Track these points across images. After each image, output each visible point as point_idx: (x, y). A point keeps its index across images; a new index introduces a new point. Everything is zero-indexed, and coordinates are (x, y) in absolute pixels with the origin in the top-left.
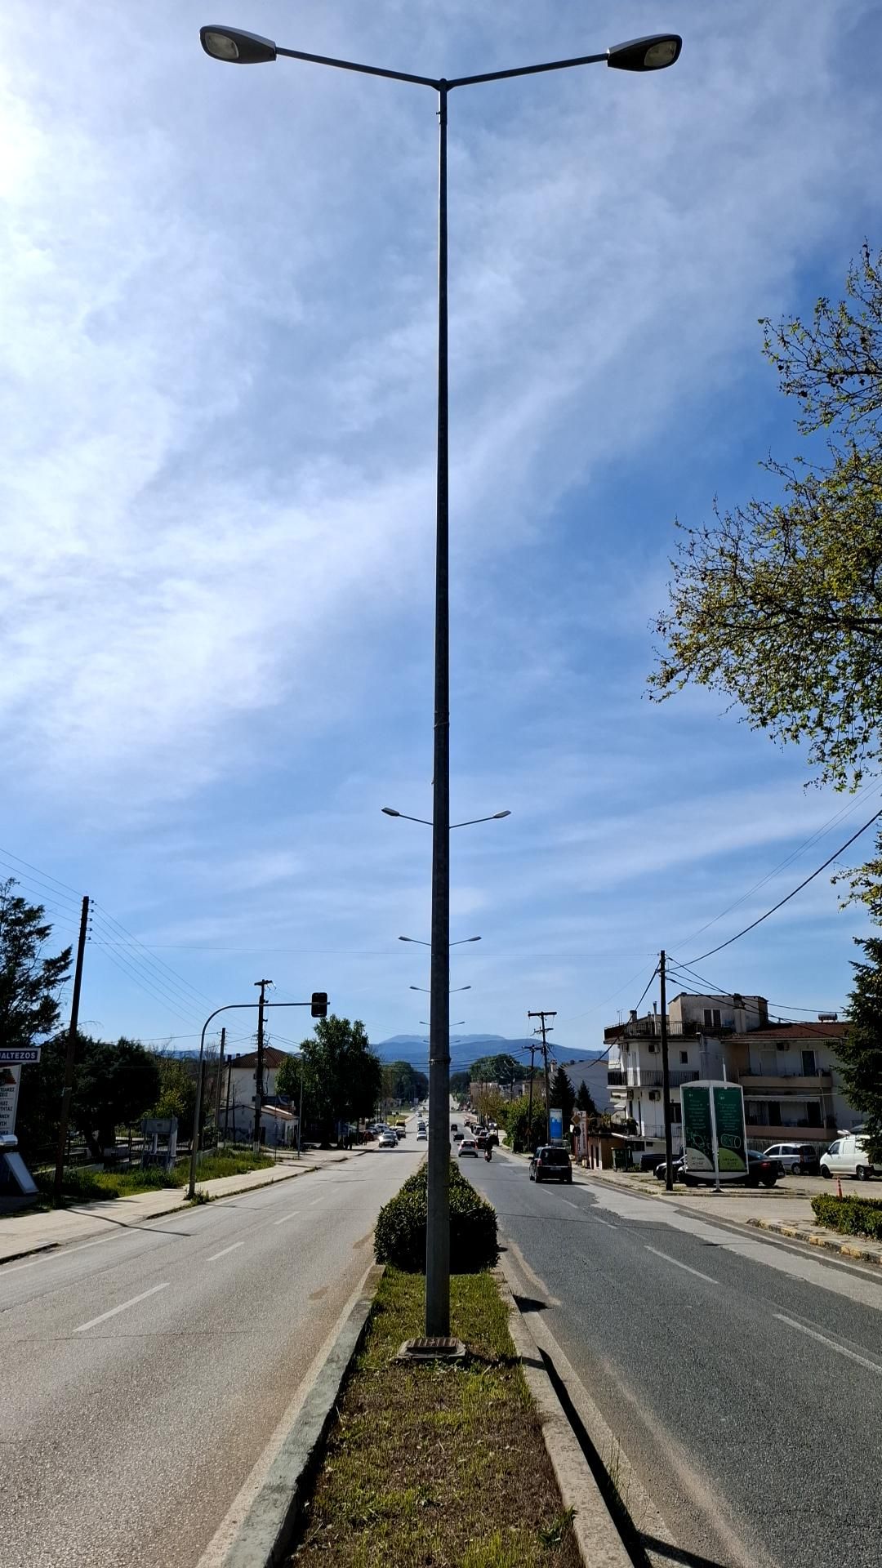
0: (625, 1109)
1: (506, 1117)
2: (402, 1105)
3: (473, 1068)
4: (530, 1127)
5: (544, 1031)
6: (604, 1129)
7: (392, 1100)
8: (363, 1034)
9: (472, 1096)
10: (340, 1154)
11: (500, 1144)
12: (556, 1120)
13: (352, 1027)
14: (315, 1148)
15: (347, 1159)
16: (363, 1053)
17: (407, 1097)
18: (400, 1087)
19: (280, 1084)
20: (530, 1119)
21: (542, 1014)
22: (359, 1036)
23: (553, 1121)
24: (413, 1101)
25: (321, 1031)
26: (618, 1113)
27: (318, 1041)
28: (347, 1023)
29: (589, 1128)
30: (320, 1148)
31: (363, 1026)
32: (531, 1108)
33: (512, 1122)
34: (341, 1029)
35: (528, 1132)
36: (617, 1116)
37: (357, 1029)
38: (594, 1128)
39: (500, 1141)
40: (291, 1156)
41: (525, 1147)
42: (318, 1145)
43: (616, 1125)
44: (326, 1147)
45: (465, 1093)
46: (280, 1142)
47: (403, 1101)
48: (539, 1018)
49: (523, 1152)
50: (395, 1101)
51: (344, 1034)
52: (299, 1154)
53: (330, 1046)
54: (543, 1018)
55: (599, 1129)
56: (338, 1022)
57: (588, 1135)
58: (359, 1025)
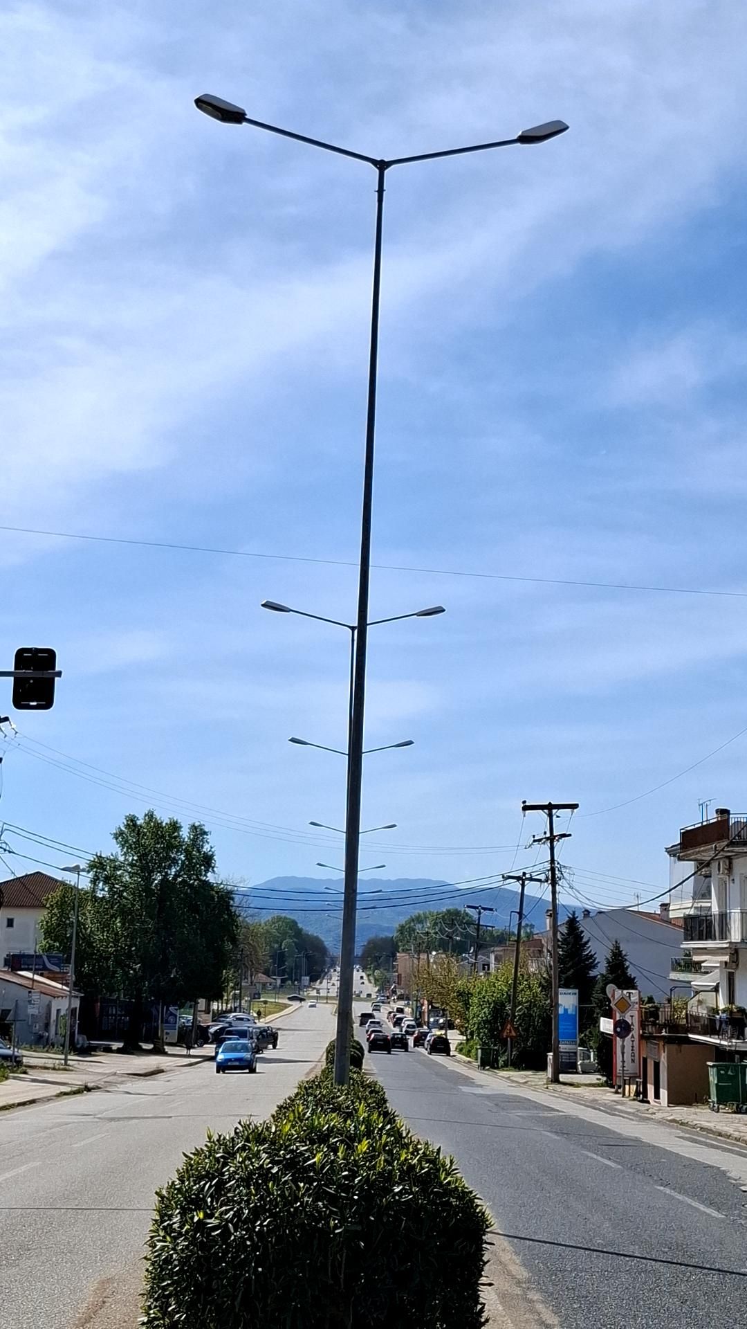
0: (716, 989)
1: (467, 1005)
2: (281, 986)
3: (402, 929)
4: (512, 1021)
5: (551, 839)
6: (673, 1026)
7: (262, 978)
8: (206, 848)
9: (399, 976)
10: (153, 1061)
11: (452, 1054)
12: (566, 1010)
13: (185, 833)
14: (108, 1050)
15: (162, 1071)
16: (207, 883)
17: (290, 975)
18: (279, 957)
19: (48, 933)
20: (515, 1006)
21: (550, 808)
22: (199, 851)
23: (561, 1011)
24: (299, 980)
25: (127, 841)
26: (701, 996)
27: (122, 859)
28: (175, 826)
29: (643, 1025)
30: (119, 1051)
31: (205, 833)
32: (515, 988)
33: (479, 1012)
34: (163, 837)
35: (509, 1031)
36: (700, 1002)
37: (194, 840)
38: (654, 1024)
39: (452, 1047)
40: (50, 1063)
41: (501, 1060)
42: (116, 1045)
43: (697, 1019)
44: (131, 1049)
45: (388, 970)
46: (41, 1037)
47: (283, 981)
48: (542, 815)
49: (497, 1068)
50: (269, 980)
51: (170, 847)
52: (66, 1060)
53: (143, 869)
54: (550, 815)
55: (664, 1026)
56: (158, 826)
57: (642, 1037)
58: (199, 832)
